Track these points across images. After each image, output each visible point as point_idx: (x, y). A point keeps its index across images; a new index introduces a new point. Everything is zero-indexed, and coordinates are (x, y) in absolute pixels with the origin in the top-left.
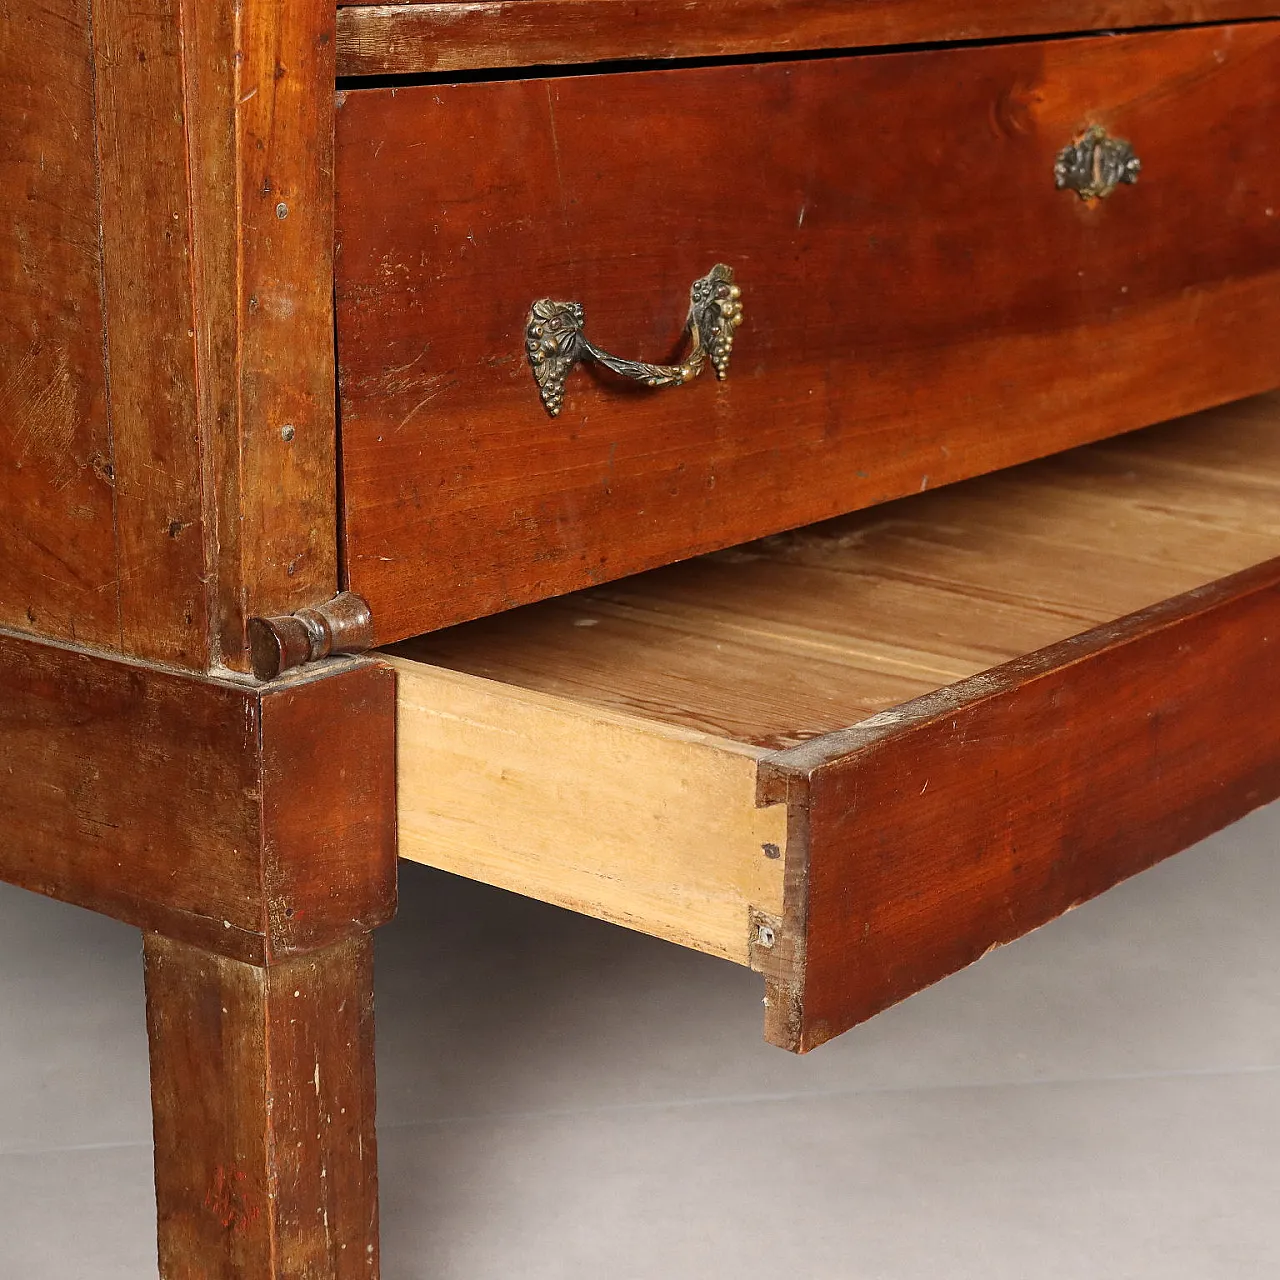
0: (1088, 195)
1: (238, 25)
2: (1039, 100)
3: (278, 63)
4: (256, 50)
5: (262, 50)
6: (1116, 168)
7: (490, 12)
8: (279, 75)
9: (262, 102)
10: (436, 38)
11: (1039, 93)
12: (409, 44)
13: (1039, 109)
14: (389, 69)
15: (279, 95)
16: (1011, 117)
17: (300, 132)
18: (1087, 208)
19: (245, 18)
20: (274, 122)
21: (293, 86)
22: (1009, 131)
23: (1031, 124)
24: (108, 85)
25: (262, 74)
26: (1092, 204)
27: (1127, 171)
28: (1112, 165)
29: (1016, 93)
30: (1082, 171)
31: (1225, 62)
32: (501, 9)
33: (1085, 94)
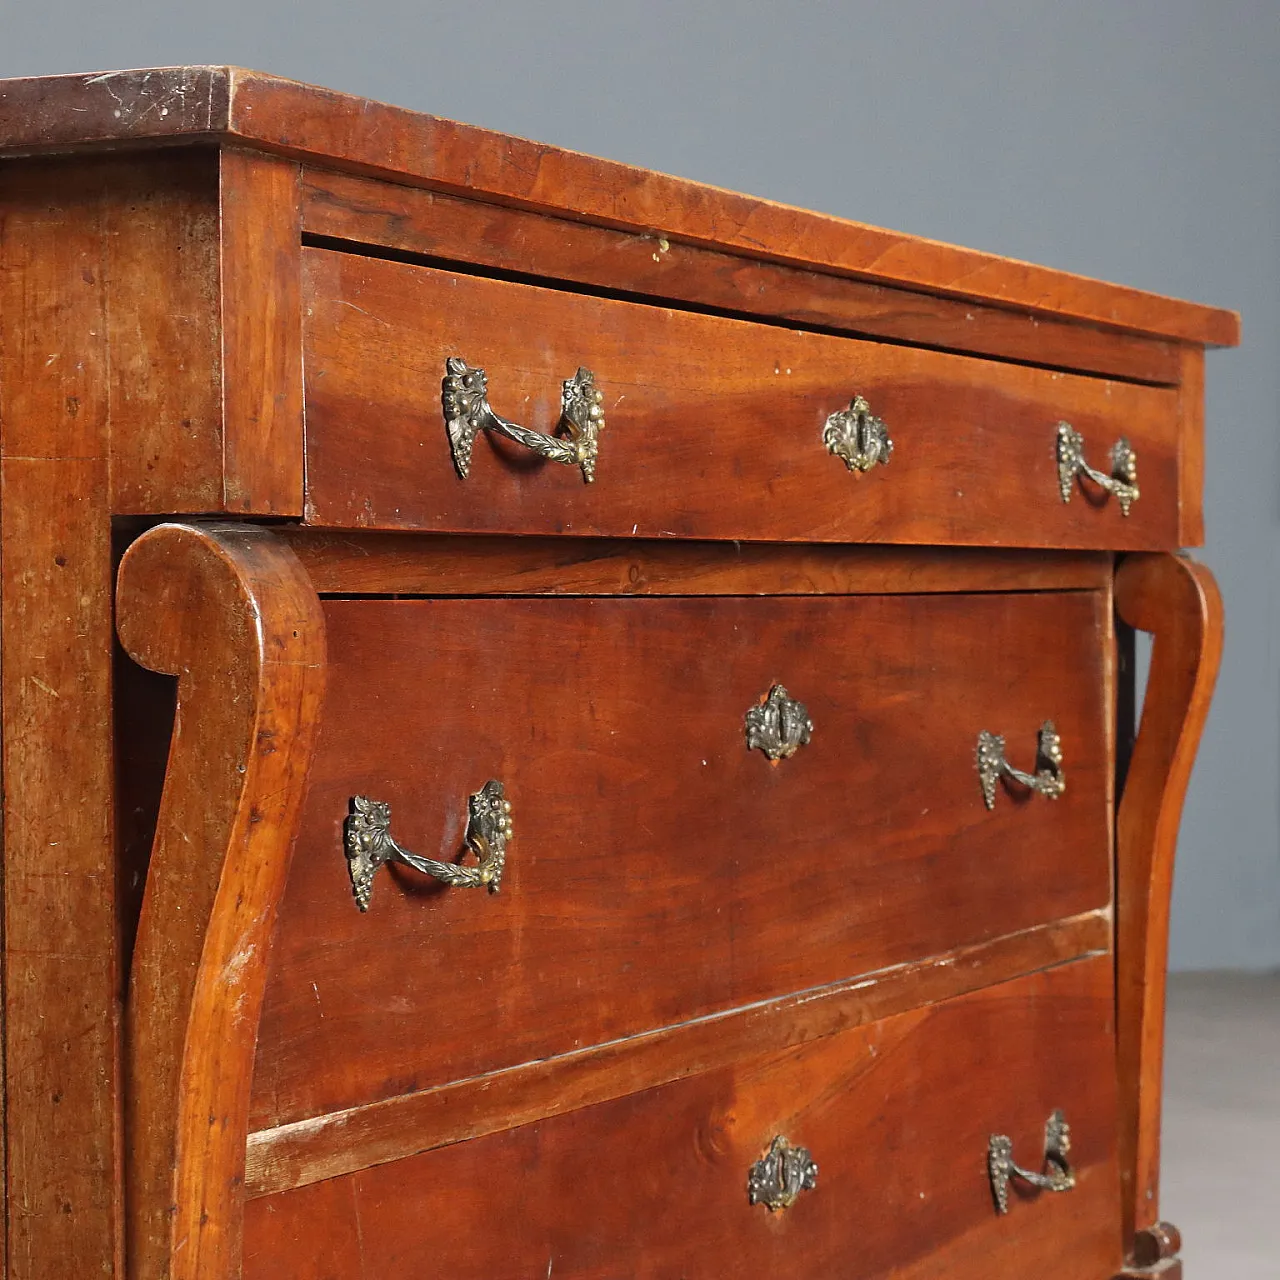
0: (777, 1207)
1: (176, 1181)
2: (733, 1120)
3: (203, 1210)
4: (188, 1202)
5: (192, 1200)
6: (798, 1176)
7: (339, 1122)
8: (204, 1220)
9: (191, 1248)
10: (299, 1156)
11: (732, 1113)
12: (279, 1165)
13: (733, 1129)
14: (265, 1191)
15: (203, 1239)
16: (711, 1141)
17: (217, 1271)
18: (775, 1218)
19: (181, 1175)
20: (198, 1265)
21: (213, 1228)
22: (710, 1156)
23: (728, 1146)
24: (24, 1233)
25: (191, 1223)
26: (778, 1213)
27: (807, 1177)
28: (795, 1173)
29: (713, 1118)
30: (771, 1183)
31: (879, 1055)
32: (347, 1118)
33: (768, 1109)
